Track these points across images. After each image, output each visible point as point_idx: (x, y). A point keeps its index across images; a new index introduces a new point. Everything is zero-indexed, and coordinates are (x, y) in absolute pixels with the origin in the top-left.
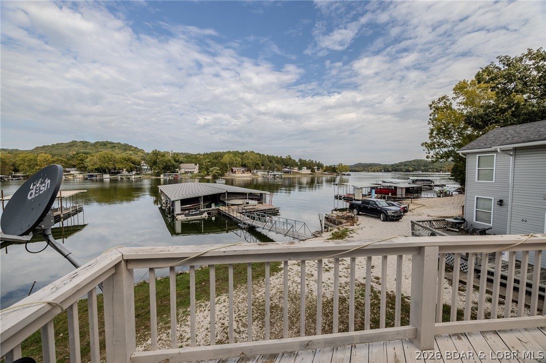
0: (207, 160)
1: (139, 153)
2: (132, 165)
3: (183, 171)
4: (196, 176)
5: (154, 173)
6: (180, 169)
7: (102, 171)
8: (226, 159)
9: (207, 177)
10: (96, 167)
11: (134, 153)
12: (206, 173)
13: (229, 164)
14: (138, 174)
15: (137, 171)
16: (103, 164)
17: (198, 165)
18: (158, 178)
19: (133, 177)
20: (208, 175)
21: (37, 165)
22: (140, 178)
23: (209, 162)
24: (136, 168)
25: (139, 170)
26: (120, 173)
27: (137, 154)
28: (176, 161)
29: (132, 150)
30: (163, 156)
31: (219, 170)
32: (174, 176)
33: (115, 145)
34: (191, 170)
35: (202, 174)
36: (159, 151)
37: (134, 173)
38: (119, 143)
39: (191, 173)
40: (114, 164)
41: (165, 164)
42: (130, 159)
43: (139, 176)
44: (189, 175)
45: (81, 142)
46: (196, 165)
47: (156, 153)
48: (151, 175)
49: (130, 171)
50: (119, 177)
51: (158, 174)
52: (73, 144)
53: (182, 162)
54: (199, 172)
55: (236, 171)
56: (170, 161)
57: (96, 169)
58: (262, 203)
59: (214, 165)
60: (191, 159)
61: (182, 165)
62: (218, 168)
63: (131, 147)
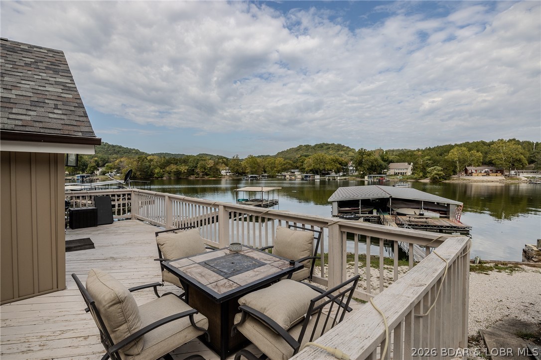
0: (427, 157)
1: (350, 153)
2: (339, 166)
3: (391, 172)
4: (407, 179)
5: (360, 174)
6: (388, 169)
7: (315, 172)
8: (453, 155)
9: (423, 181)
10: (310, 168)
11: (345, 153)
12: (421, 174)
13: (460, 162)
14: (344, 175)
15: (344, 172)
16: (316, 166)
17: (412, 164)
18: (363, 179)
19: (339, 178)
20: (425, 177)
21: (275, 167)
22: (345, 179)
23: (430, 160)
24: (343, 169)
25: (346, 171)
26: (328, 174)
27: (348, 154)
28: (385, 161)
29: (344, 150)
30: (368, 156)
31: (442, 170)
32: (378, 178)
33: (329, 146)
34: (402, 171)
35: (416, 176)
36: (365, 150)
37: (341, 174)
38: (333, 144)
39: (402, 174)
40: (324, 166)
41: (370, 164)
42: (337, 160)
43: (345, 178)
44: (400, 177)
45: (305, 146)
46: (410, 164)
47: (362, 153)
48: (357, 176)
49: (337, 171)
50: (327, 178)
51: (363, 176)
52: (300, 148)
53: (392, 162)
54: (413, 174)
55: (472, 173)
56: (376, 160)
57: (311, 170)
58: (448, 218)
59: (435, 163)
60: (405, 156)
61: (391, 165)
62: (440, 168)
63: (344, 146)
